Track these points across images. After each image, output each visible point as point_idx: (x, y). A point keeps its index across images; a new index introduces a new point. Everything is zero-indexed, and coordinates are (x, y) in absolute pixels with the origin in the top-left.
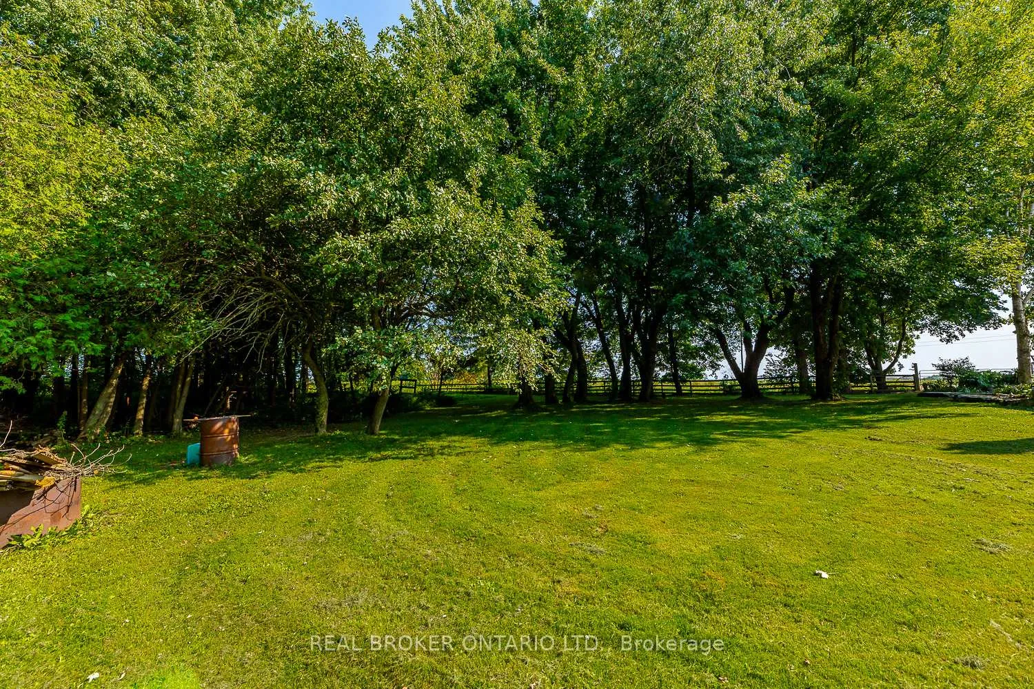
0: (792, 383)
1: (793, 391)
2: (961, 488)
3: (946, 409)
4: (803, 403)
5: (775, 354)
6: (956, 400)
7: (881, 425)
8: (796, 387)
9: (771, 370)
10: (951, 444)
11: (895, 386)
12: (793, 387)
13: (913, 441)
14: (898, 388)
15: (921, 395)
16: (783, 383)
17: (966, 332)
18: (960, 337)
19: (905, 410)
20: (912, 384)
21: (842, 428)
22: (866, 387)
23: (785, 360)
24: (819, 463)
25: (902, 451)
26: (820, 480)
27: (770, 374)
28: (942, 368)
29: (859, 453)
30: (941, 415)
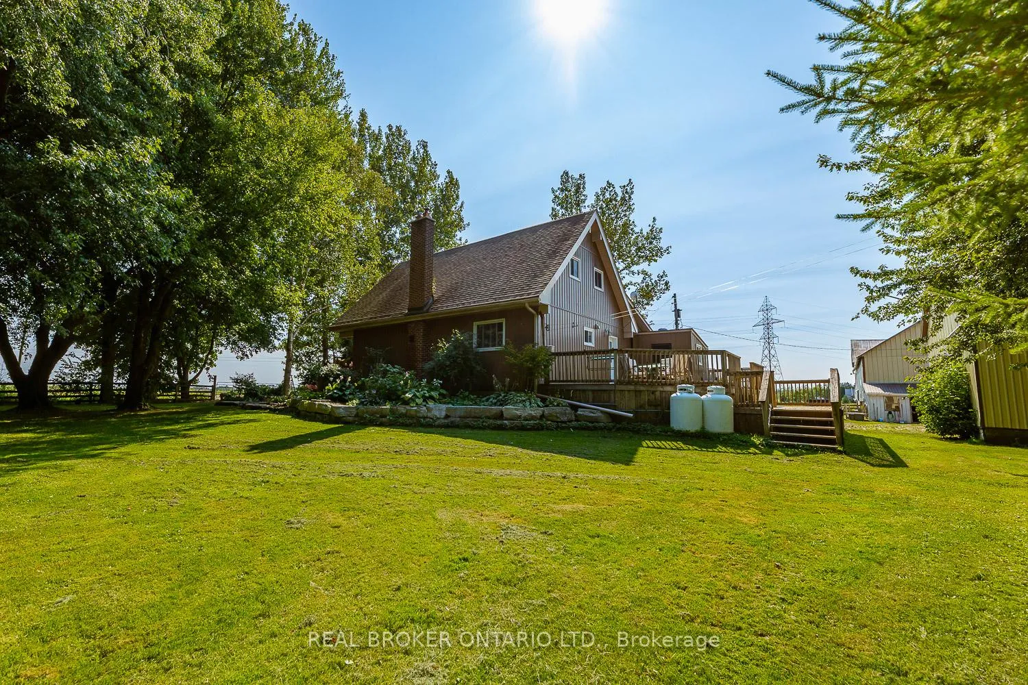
0: (91, 390)
1: (91, 399)
2: (268, 482)
3: (240, 416)
4: (108, 414)
5: (77, 354)
6: (244, 408)
7: (193, 432)
8: (96, 395)
9: (65, 374)
10: (251, 446)
11: (196, 396)
12: (91, 395)
13: (224, 446)
14: (198, 398)
15: (219, 404)
16: (78, 390)
17: (254, 353)
18: (250, 356)
19: (211, 418)
20: (210, 394)
21: (160, 440)
22: (170, 396)
23: (86, 363)
24: (147, 481)
25: (217, 456)
26: (152, 500)
27: (64, 379)
28: (236, 381)
29: (183, 463)
30: (238, 421)
